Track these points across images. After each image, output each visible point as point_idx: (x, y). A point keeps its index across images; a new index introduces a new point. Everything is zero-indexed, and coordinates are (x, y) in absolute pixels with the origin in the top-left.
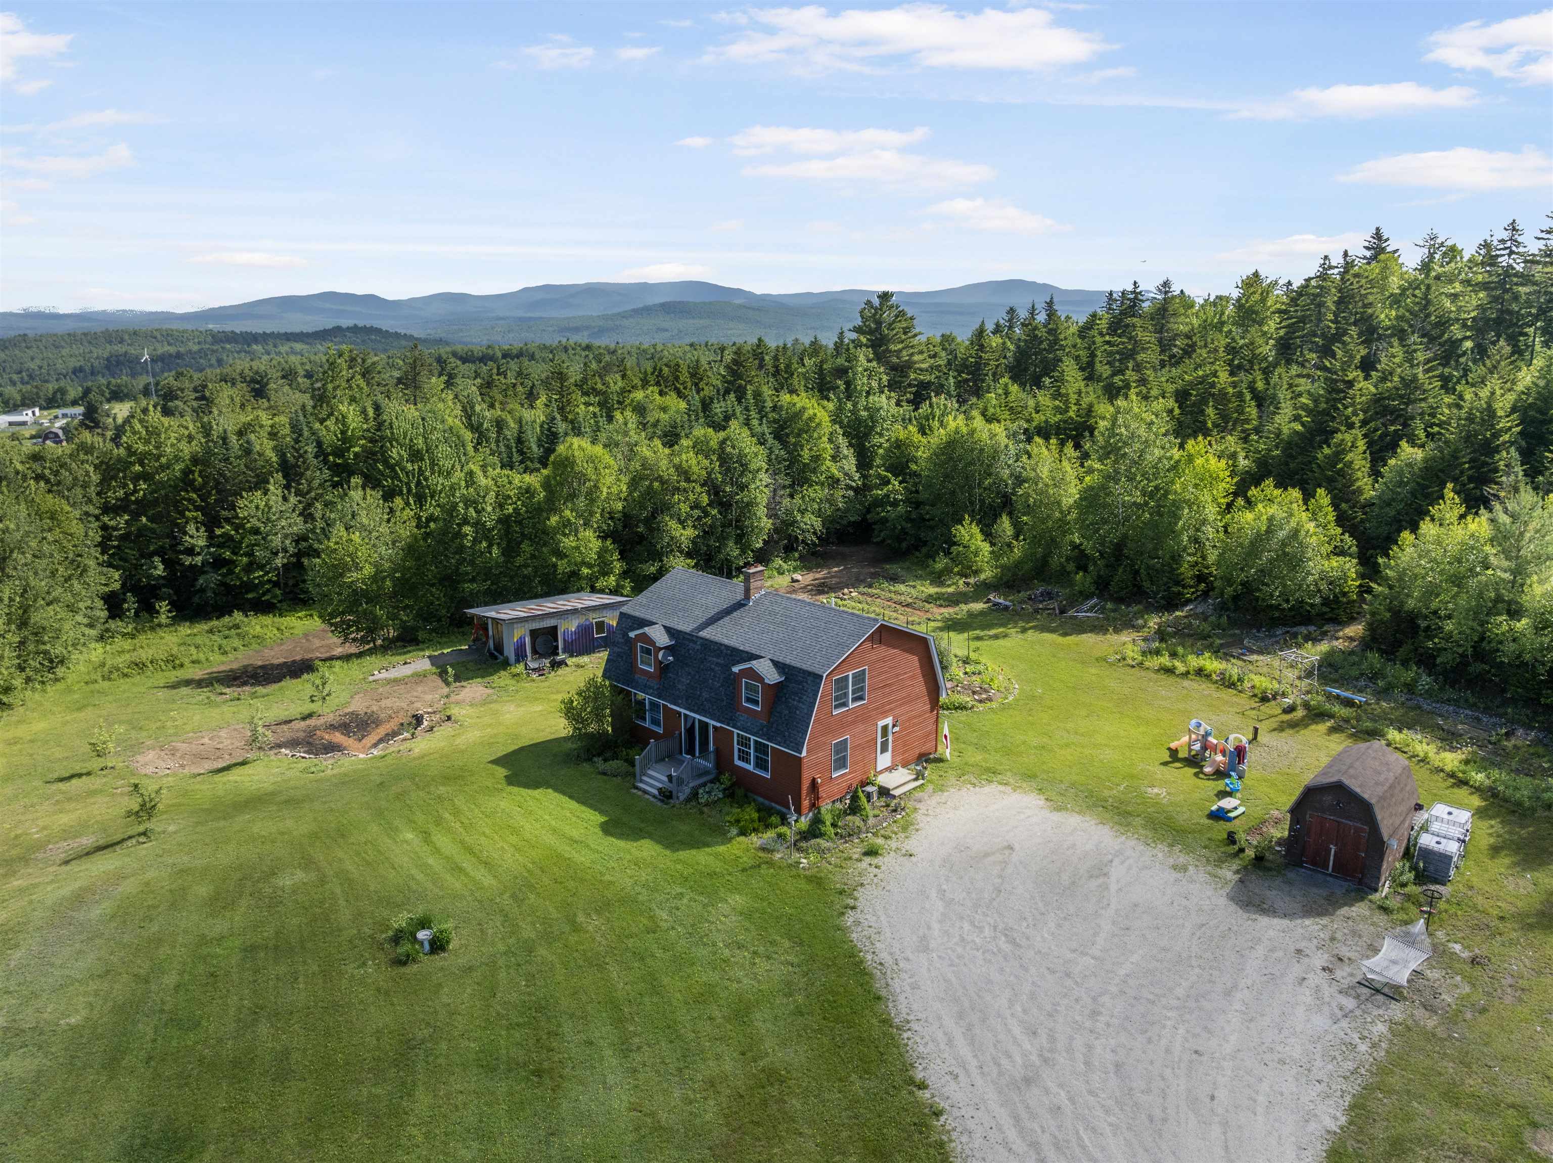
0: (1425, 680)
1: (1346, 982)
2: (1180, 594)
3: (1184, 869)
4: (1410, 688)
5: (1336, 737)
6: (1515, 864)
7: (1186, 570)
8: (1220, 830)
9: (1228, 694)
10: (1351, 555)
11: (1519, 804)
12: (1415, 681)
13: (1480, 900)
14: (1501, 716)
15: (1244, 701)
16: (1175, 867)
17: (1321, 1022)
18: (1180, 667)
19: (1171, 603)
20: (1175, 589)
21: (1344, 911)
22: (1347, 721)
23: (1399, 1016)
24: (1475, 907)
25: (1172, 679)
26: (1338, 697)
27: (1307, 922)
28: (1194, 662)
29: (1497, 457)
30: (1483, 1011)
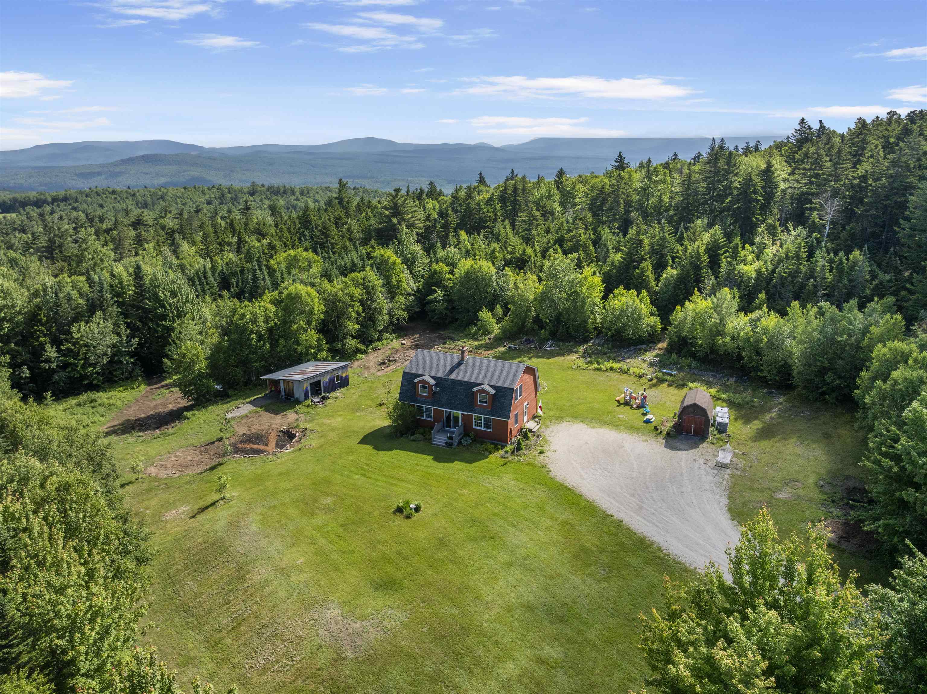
0: (694, 363)
1: (712, 466)
2: (589, 336)
3: (647, 441)
4: (689, 366)
5: (671, 388)
6: (743, 423)
7: (590, 326)
8: (651, 426)
9: (625, 376)
10: (655, 315)
11: (739, 404)
12: (691, 363)
13: (737, 436)
14: (723, 373)
15: (632, 378)
16: (643, 441)
17: (710, 478)
18: (604, 368)
19: (585, 341)
20: (586, 334)
21: (701, 446)
22: (673, 382)
23: (730, 473)
24: (737, 438)
25: (602, 373)
26: (666, 373)
27: (693, 451)
28: (609, 364)
29: (702, 271)
30: (751, 467)
